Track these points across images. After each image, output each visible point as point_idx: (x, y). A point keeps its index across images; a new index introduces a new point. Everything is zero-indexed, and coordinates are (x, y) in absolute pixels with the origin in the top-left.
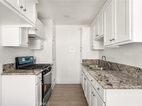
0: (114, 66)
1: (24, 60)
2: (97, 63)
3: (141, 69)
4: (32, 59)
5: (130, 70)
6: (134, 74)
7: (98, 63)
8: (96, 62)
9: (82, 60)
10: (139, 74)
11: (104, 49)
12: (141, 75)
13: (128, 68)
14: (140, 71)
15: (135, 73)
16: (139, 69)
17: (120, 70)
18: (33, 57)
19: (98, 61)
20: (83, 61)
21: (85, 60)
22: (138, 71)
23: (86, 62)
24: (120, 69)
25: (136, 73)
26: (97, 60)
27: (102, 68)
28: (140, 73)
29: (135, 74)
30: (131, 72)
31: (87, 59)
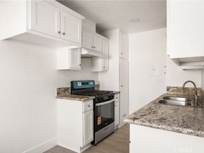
1: (80, 84)
4: (92, 83)
9: (167, 87)
18: (93, 81)
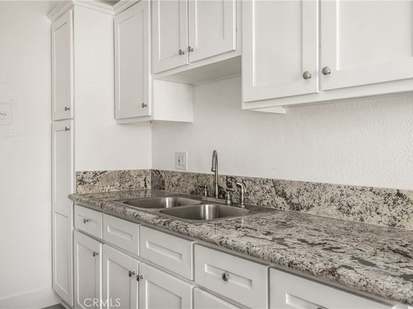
0: (259, 194)
2: (146, 186)
3: (404, 193)
5: (353, 199)
6: (373, 213)
7: (149, 187)
8: (142, 185)
9: (78, 174)
10: (395, 215)
11: (192, 121)
12: (406, 216)
13: (342, 195)
14: (399, 201)
15: (379, 211)
16: (399, 194)
17: (296, 208)
19: (149, 179)
20: (81, 182)
21: (92, 175)
22: (391, 202)
23: (98, 188)
24: (295, 201)
25: (384, 209)
26: (145, 171)
27: (207, 210)
28: (399, 208)
29: (378, 214)
30: (356, 209)
31: (102, 170)
